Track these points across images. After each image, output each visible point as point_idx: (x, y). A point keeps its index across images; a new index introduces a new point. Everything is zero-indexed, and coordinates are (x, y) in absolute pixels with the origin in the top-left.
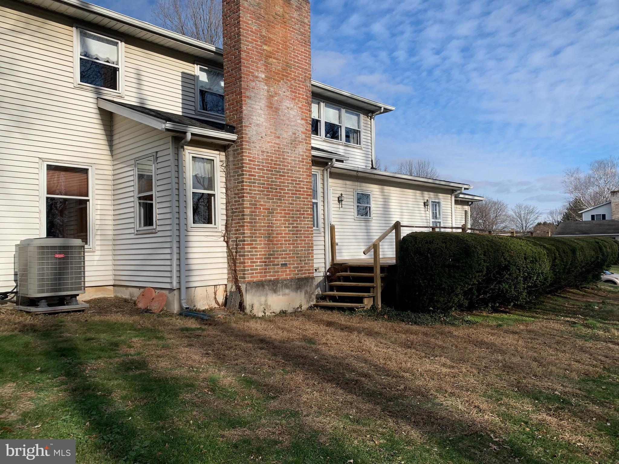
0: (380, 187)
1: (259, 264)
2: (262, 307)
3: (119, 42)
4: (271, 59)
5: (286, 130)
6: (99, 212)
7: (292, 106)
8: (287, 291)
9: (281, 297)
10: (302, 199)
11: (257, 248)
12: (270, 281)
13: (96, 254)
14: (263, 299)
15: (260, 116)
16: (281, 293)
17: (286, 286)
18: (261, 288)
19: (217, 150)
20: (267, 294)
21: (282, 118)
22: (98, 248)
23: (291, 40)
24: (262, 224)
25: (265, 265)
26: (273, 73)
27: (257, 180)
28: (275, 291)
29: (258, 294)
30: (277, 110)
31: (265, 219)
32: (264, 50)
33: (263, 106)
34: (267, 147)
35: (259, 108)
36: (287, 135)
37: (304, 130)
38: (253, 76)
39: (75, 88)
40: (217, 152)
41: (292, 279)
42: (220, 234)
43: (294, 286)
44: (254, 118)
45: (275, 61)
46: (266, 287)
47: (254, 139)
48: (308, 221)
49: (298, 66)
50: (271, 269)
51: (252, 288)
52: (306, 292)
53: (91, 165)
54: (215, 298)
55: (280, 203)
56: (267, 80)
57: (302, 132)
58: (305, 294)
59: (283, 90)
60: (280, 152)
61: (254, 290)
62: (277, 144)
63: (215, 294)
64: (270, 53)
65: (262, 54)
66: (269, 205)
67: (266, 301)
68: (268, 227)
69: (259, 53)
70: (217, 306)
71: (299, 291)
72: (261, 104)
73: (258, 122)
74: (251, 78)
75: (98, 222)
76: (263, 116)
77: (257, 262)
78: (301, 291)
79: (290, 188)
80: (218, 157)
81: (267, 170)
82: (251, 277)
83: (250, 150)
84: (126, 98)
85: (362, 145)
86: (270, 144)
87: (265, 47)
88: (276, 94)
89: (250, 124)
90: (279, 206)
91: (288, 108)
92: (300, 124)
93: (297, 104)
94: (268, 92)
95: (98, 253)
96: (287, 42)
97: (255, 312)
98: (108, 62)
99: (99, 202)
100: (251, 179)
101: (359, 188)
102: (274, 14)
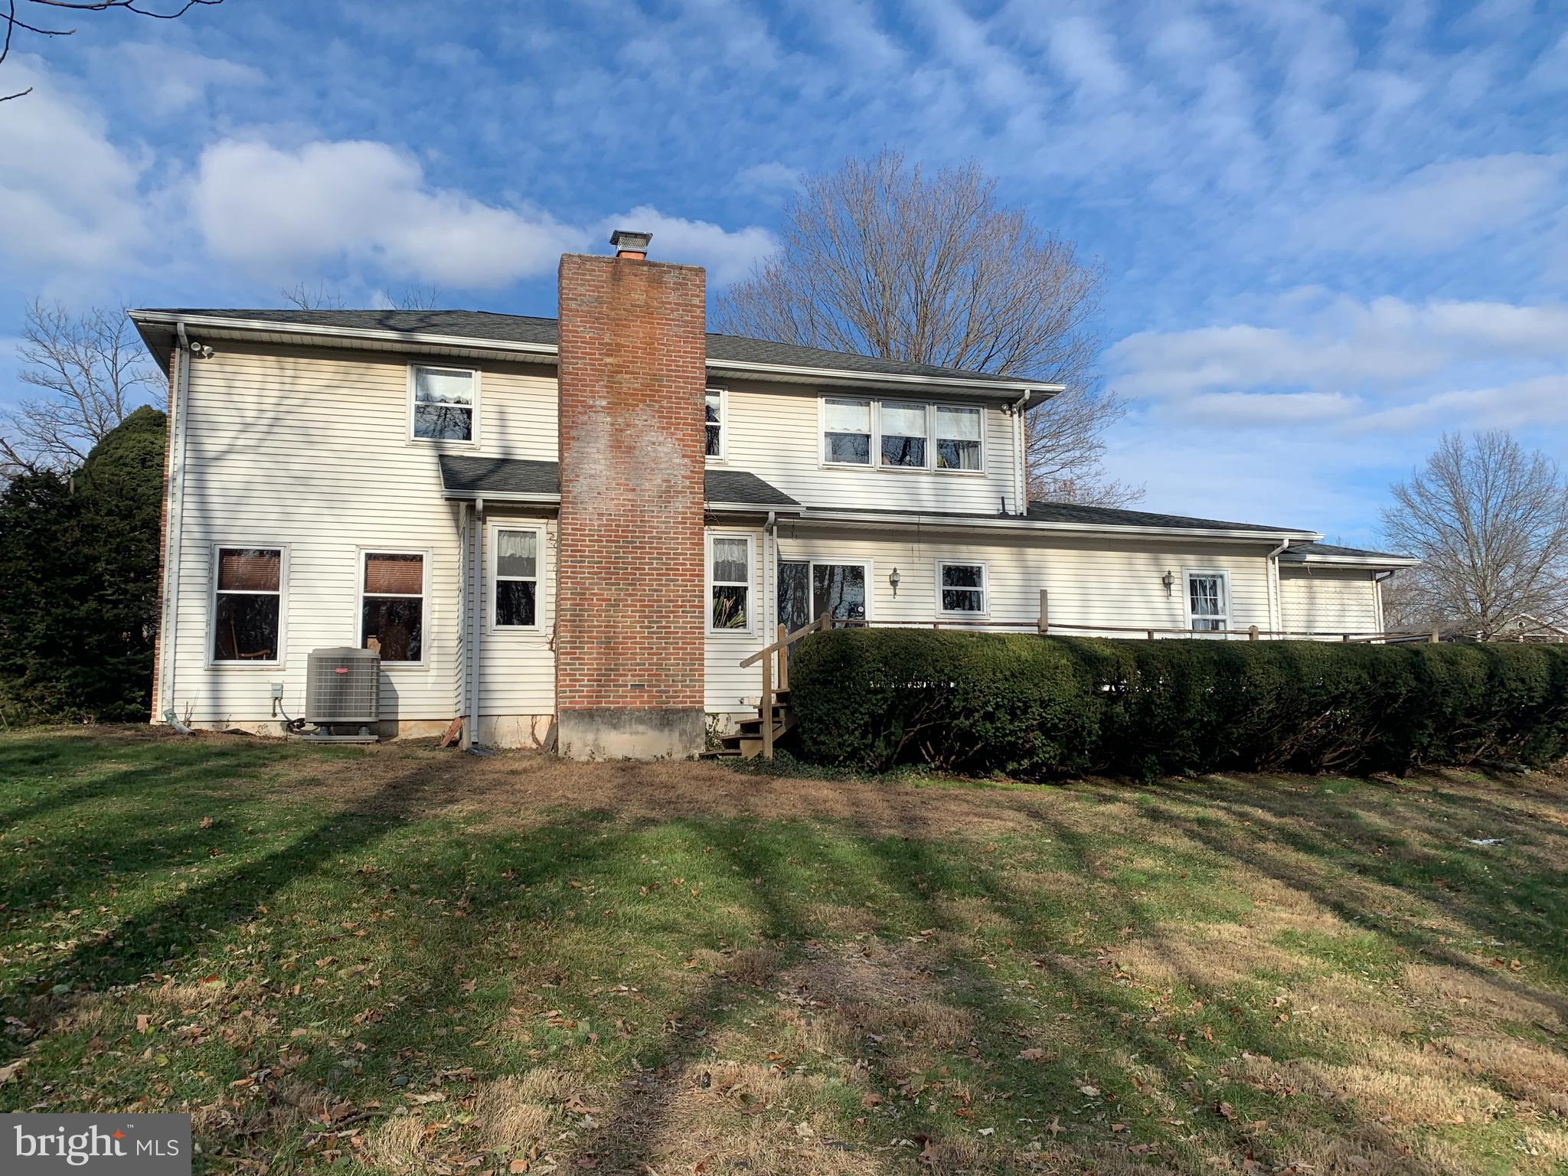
0: (1014, 550)
1: (586, 682)
2: (588, 749)
3: (473, 372)
4: (619, 376)
5: (649, 477)
6: (436, 615)
7: (661, 439)
8: (641, 728)
9: (626, 737)
10: (680, 582)
11: (583, 659)
12: (608, 709)
13: (429, 674)
14: (590, 737)
15: (595, 462)
16: (628, 729)
17: (640, 721)
18: (586, 720)
19: (543, 518)
20: (598, 730)
21: (641, 459)
22: (434, 665)
23: (662, 339)
24: (596, 623)
25: (598, 685)
26: (623, 396)
27: (587, 557)
28: (615, 727)
29: (581, 728)
30: (630, 449)
31: (601, 616)
32: (606, 365)
33: (602, 447)
34: (609, 505)
35: (595, 450)
36: (652, 485)
37: (689, 473)
38: (584, 406)
39: (407, 446)
40: (545, 521)
41: (651, 710)
42: (544, 639)
43: (658, 722)
44: (586, 466)
45: (628, 376)
46: (596, 718)
47: (584, 497)
48: (691, 617)
49: (676, 376)
50: (611, 691)
51: (569, 719)
52: (683, 733)
53: (426, 549)
54: (533, 734)
55: (633, 590)
56: (611, 409)
57: (683, 477)
58: (681, 735)
59: (642, 417)
60: (635, 512)
61: (572, 723)
62: (629, 500)
63: (533, 727)
64: (619, 366)
65: (603, 371)
66: (611, 593)
67: (596, 740)
68: (606, 627)
69: (598, 370)
70: (534, 746)
71: (666, 730)
72: (598, 445)
73: (593, 472)
74: (580, 409)
75: (435, 629)
76: (603, 462)
77: (583, 680)
78: (670, 730)
79: (655, 565)
80: (542, 528)
81: (607, 541)
82: (571, 702)
83: (576, 513)
84: (483, 449)
85: (984, 469)
86: (615, 502)
87: (609, 360)
88: (628, 425)
89: (577, 476)
90: (630, 595)
91: (654, 444)
92: (679, 464)
93: (673, 434)
94: (612, 425)
95: (433, 673)
96: (653, 344)
97: (573, 753)
98: (458, 402)
99: (437, 601)
100: (575, 556)
101: (948, 555)
102: (628, 306)
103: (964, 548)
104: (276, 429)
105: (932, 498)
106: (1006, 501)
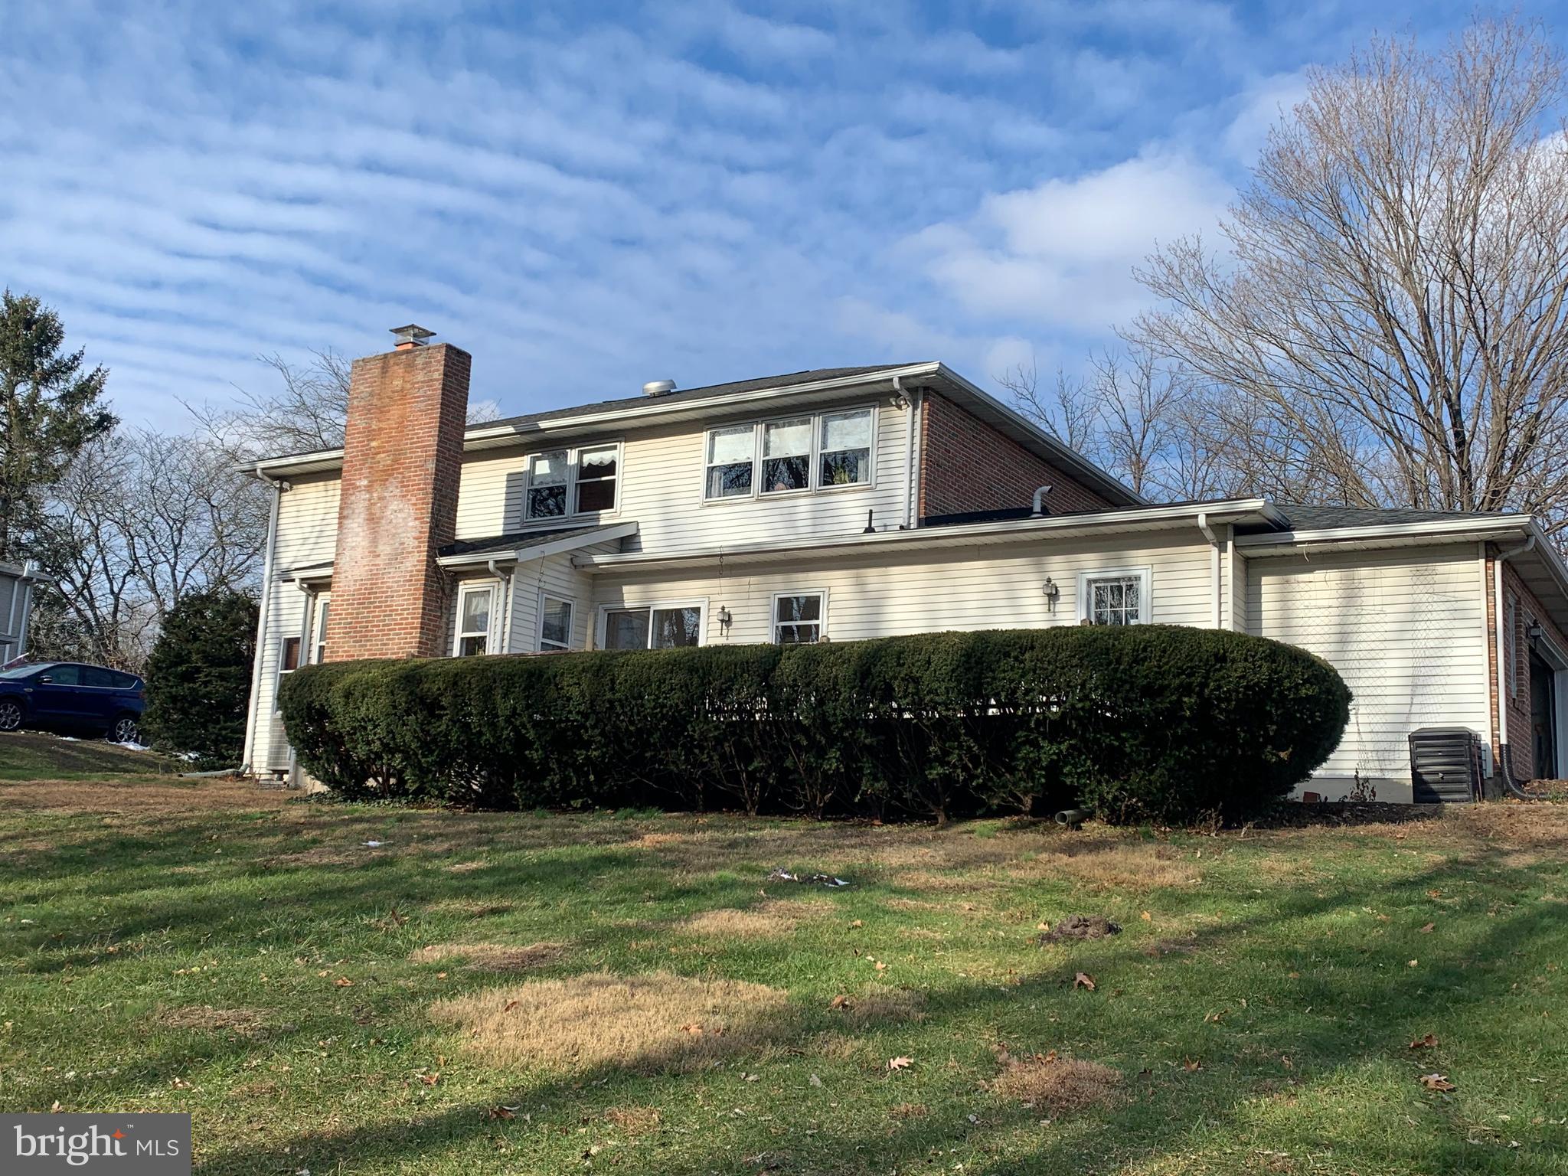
4: (379, 456)
5: (391, 542)
15: (355, 535)
21: (386, 527)
23: (410, 416)
26: (379, 473)
30: (379, 519)
32: (370, 448)
33: (362, 521)
35: (357, 525)
36: (392, 549)
37: (418, 534)
44: (351, 540)
45: (384, 455)
56: (370, 486)
57: (414, 538)
59: (389, 490)
60: (378, 575)
62: (375, 565)
64: (379, 448)
65: (368, 454)
69: (365, 454)
72: (359, 520)
73: (352, 544)
74: (351, 491)
76: (361, 534)
81: (358, 604)
85: (874, 480)
86: (366, 568)
87: (373, 444)
88: (380, 499)
89: (344, 550)
91: (396, 511)
92: (412, 527)
94: (369, 500)
96: (404, 422)
101: (781, 586)
102: (390, 394)
103: (801, 576)
104: (320, 540)
105: (809, 522)
106: (874, 516)
